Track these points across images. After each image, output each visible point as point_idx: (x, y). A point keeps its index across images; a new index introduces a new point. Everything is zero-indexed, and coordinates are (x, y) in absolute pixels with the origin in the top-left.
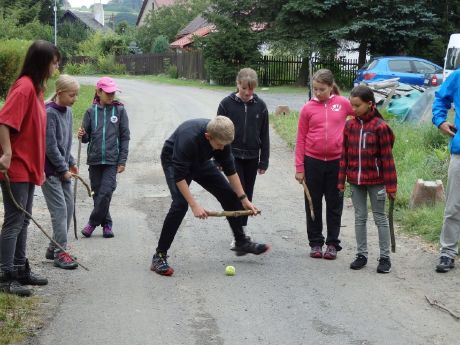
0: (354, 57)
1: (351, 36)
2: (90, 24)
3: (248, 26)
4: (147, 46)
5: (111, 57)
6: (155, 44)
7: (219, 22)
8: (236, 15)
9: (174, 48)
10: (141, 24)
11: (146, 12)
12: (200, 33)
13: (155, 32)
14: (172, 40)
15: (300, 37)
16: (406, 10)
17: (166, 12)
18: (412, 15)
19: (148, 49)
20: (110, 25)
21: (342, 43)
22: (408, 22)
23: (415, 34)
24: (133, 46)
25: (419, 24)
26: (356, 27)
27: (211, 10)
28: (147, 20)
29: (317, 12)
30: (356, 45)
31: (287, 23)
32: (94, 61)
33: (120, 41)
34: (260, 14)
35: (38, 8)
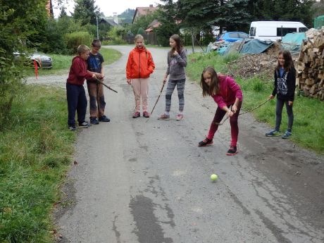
0: (218, 32)
1: (216, 24)
2: (112, 24)
3: (174, 22)
5: (121, 37)
6: (138, 31)
7: (162, 21)
8: (169, 18)
9: (146, 32)
10: (134, 23)
11: (136, 18)
13: (139, 26)
14: (146, 29)
15: (195, 26)
16: (237, 13)
17: (143, 17)
18: (240, 14)
19: (136, 33)
20: (121, 24)
21: (213, 27)
22: (238, 18)
23: (241, 22)
24: (129, 32)
25: (243, 18)
26: (217, 20)
27: (159, 16)
28: (136, 22)
29: (201, 15)
30: (219, 28)
31: (189, 20)
32: (114, 39)
33: (124, 30)
34: (179, 17)
35: (89, 18)
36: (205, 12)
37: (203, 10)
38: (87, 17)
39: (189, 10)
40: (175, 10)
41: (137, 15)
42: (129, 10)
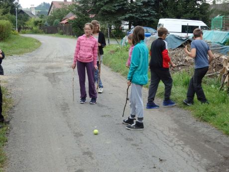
0: (127, 27)
1: (126, 20)
2: (30, 15)
3: (88, 16)
4: (51, 23)
5: (38, 27)
6: (54, 23)
7: (78, 14)
8: (84, 12)
9: (62, 24)
10: (49, 15)
11: (51, 10)
12: (71, 18)
13: (55, 18)
14: (61, 21)
15: (107, 20)
16: (145, 10)
17: (59, 10)
18: (147, 12)
19: (52, 24)
20: (38, 15)
21: (123, 22)
22: (146, 15)
23: (148, 19)
24: (46, 23)
25: (150, 15)
26: (127, 16)
27: (75, 10)
28: (51, 13)
29: (113, 11)
30: (128, 23)
31: (102, 15)
32: (32, 29)
33: (41, 21)
34: (93, 11)
35: (10, 8)
36: (117, 8)
37: (115, 7)
38: (7, 7)
39: (102, 6)
40: (89, 5)
41: (52, 8)
42: (44, 3)
